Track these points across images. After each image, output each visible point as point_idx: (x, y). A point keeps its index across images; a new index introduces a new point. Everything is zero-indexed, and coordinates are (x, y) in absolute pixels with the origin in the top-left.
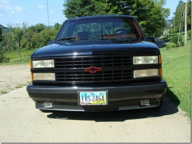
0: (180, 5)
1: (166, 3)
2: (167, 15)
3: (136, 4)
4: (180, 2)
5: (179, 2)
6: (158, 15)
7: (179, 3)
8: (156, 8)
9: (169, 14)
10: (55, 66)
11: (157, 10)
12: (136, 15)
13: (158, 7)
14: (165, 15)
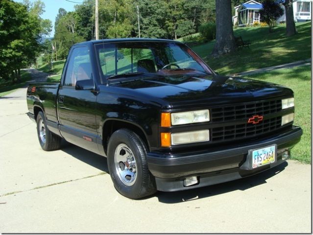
0: (61, 14)
1: (45, 11)
2: (47, 31)
3: (4, 9)
4: (61, 10)
5: (59, 10)
6: (35, 30)
7: (59, 12)
8: (32, 19)
9: (51, 29)
10: (210, 119)
11: (32, 21)
12: (4, 30)
13: (35, 17)
14: (45, 31)
